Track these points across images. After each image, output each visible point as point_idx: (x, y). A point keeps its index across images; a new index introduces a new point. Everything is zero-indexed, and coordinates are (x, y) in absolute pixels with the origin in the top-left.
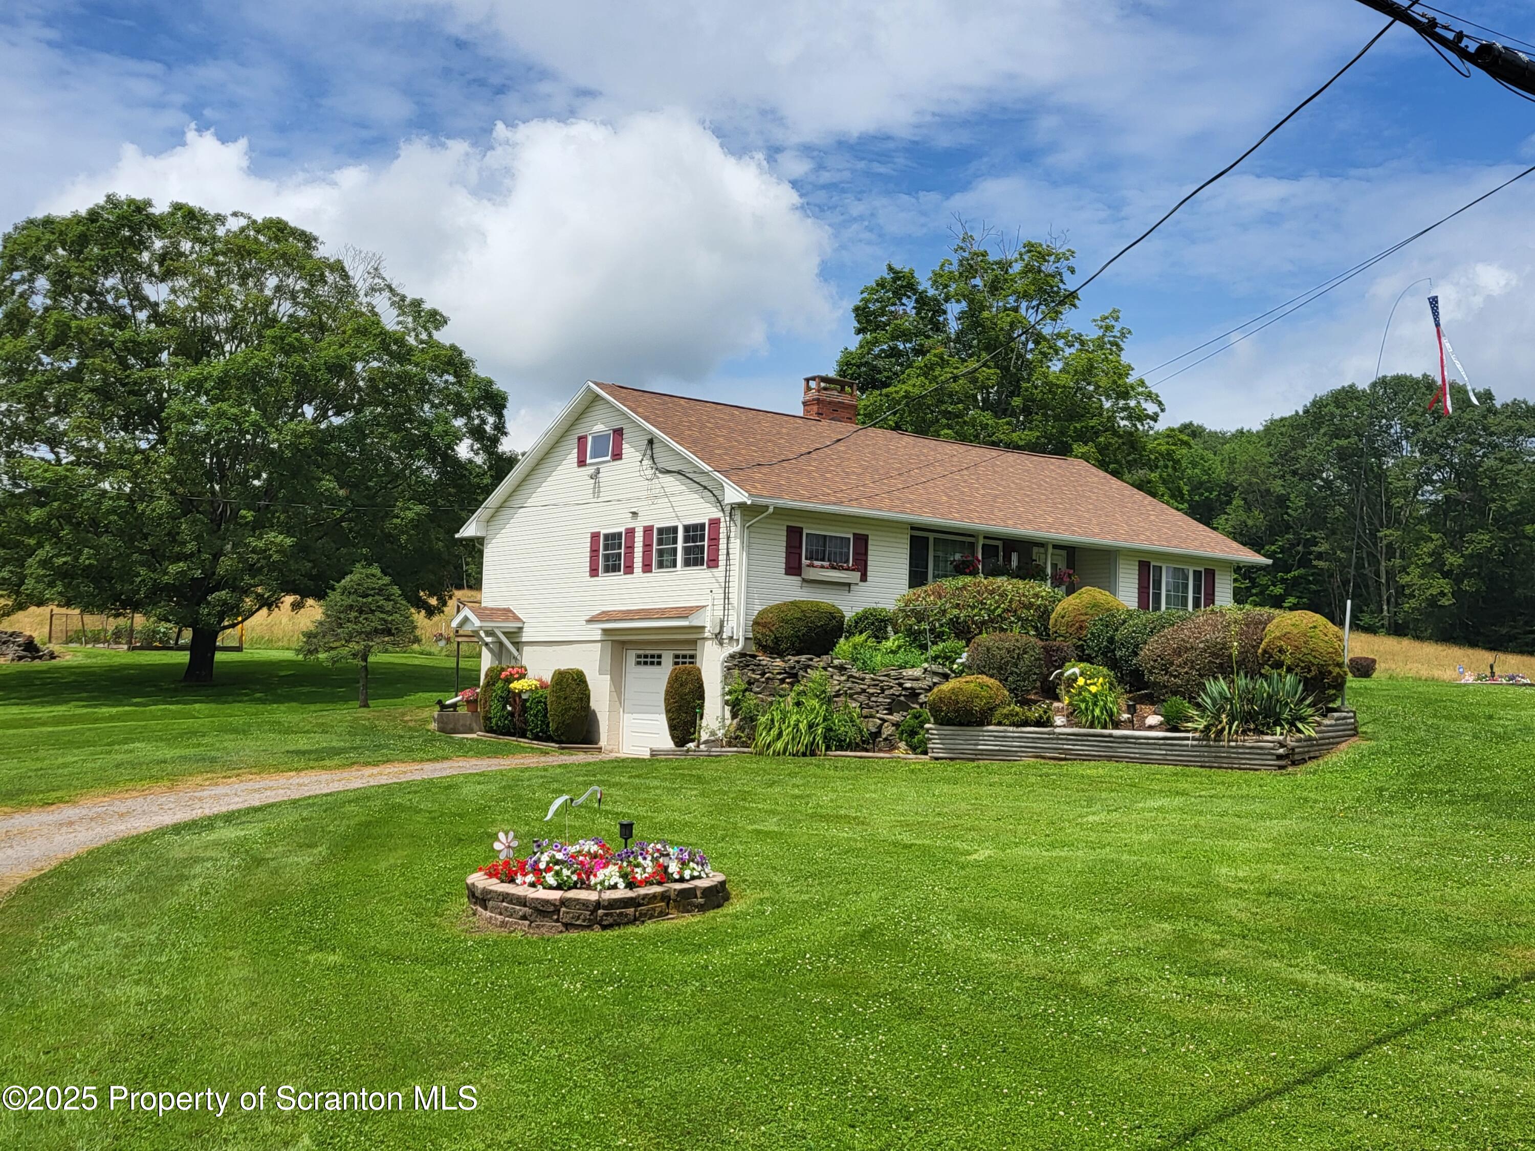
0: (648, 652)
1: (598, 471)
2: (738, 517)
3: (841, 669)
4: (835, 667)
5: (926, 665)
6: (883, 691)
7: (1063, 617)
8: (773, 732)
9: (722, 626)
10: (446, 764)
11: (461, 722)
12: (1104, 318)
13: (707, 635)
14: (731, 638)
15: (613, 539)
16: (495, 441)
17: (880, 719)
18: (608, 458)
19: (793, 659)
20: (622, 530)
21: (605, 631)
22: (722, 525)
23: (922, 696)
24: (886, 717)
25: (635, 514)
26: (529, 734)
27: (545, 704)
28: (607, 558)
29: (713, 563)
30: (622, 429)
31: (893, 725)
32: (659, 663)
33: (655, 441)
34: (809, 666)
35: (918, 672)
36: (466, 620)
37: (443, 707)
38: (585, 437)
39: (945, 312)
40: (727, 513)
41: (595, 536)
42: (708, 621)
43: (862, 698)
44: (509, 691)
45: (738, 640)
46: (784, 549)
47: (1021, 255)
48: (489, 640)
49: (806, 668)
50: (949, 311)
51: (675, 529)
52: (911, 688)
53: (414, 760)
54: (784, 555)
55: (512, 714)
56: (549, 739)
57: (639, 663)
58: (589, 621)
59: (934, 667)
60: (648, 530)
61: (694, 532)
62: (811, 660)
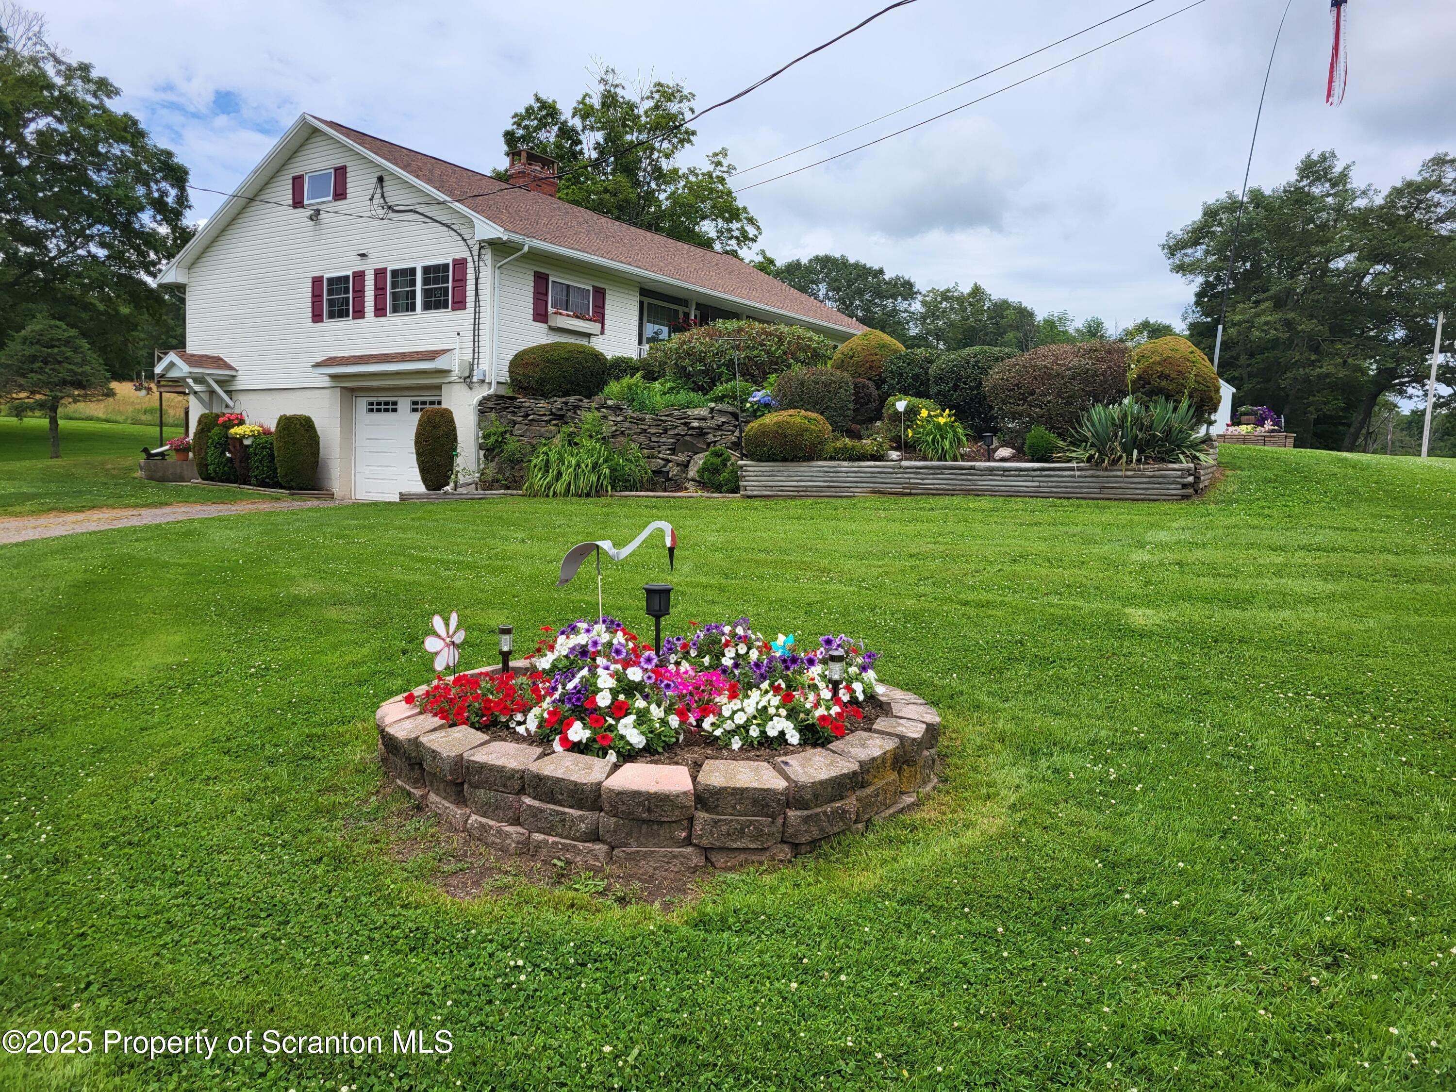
0: (380, 399)
1: (318, 212)
2: (488, 256)
3: (617, 409)
4: (609, 408)
5: (713, 405)
6: (666, 431)
7: (851, 358)
8: (552, 474)
9: (472, 370)
10: (166, 510)
11: (171, 471)
12: (715, 155)
13: (453, 378)
14: (483, 381)
15: (338, 283)
16: (178, 214)
17: (662, 459)
18: (330, 198)
19: (559, 401)
20: (349, 273)
21: (333, 377)
22: (470, 265)
23: (710, 436)
24: (669, 457)
25: (363, 255)
26: (253, 480)
27: (271, 449)
28: (331, 303)
29: (460, 304)
30: (345, 167)
31: (678, 465)
32: (395, 410)
33: (386, 178)
34: (579, 407)
35: (704, 412)
36: (172, 365)
37: (150, 456)
38: (301, 177)
39: (581, 143)
40: (476, 253)
41: (317, 282)
42: (455, 363)
43: (642, 438)
44: (226, 436)
45: (490, 384)
46: (532, 295)
47: (652, 93)
48: (197, 388)
49: (576, 408)
50: (584, 141)
51: (413, 271)
52: (699, 428)
53: (127, 506)
54: (532, 301)
55: (230, 460)
56: (277, 485)
57: (371, 410)
58: (317, 365)
59: (720, 407)
60: (380, 274)
61: (435, 273)
62: (581, 401)
